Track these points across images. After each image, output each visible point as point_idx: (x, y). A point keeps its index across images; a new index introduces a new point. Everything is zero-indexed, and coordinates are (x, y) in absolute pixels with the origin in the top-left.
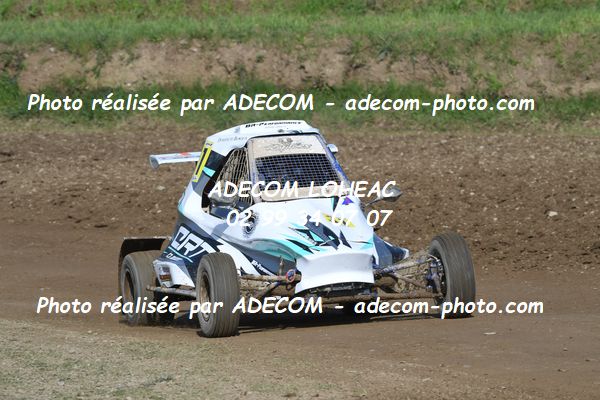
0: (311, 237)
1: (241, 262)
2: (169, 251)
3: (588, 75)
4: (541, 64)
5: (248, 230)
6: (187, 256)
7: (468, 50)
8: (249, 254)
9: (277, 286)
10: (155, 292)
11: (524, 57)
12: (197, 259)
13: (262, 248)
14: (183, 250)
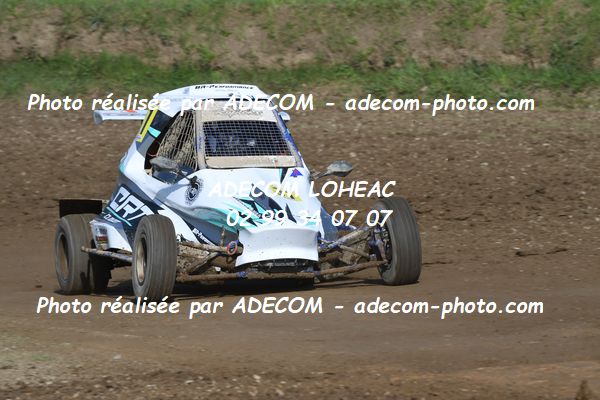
0: (256, 209)
1: (181, 229)
2: (107, 212)
3: (300, 46)
4: (253, 35)
5: (191, 196)
6: (126, 218)
7: (180, 21)
8: (191, 222)
9: (216, 256)
10: (91, 254)
11: (236, 29)
12: (136, 223)
13: (204, 216)
14: (122, 212)
